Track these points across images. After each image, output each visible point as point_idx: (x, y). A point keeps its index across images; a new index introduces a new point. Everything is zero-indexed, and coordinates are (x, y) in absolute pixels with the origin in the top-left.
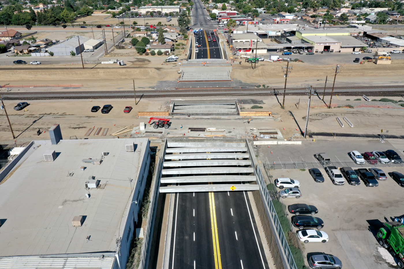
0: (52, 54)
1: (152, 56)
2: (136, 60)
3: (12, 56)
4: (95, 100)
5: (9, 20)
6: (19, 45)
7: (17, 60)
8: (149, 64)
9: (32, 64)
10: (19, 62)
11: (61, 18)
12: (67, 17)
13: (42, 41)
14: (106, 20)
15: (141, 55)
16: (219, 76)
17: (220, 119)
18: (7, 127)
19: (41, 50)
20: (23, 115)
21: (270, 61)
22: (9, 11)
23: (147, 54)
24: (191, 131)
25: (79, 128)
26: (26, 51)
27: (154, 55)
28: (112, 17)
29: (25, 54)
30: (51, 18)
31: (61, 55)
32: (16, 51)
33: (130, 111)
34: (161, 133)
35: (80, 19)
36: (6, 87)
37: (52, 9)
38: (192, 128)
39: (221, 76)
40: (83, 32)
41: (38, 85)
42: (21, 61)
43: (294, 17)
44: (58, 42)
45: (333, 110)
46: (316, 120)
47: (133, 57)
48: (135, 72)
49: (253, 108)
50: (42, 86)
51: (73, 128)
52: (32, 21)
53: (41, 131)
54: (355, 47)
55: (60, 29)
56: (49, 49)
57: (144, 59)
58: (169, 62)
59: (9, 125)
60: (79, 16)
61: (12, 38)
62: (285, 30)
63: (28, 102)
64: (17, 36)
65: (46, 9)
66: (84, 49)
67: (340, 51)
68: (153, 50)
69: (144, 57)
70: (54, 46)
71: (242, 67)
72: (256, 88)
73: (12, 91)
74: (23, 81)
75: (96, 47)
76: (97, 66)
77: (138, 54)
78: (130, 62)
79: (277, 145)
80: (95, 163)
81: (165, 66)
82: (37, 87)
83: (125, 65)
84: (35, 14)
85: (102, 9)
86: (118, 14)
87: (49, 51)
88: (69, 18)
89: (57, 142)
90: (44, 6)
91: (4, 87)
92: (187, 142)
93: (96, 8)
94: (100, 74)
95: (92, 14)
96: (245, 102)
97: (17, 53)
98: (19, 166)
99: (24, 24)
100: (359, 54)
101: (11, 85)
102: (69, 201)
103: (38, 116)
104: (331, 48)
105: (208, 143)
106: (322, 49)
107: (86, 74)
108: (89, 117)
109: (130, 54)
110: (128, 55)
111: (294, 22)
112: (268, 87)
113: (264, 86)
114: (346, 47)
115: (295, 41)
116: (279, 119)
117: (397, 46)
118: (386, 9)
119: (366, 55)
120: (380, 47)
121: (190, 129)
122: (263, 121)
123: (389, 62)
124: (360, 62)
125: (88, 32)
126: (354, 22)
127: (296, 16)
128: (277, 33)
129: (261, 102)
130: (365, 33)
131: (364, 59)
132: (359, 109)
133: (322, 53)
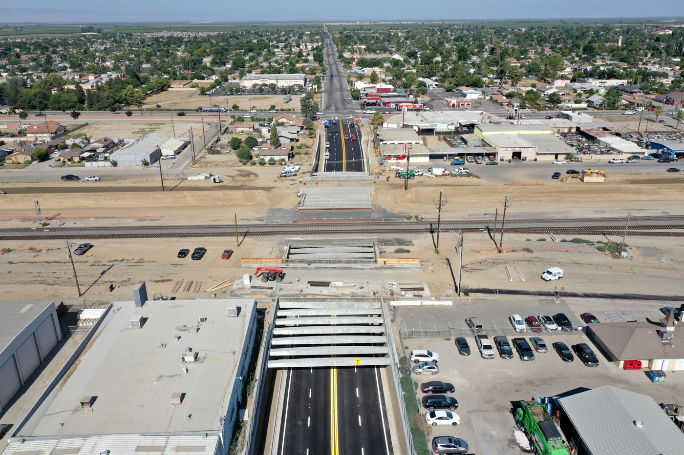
0: (115, 164)
1: (261, 167)
2: (238, 173)
3: (56, 166)
5: (45, 102)
6: (66, 147)
7: (65, 175)
8: (256, 180)
9: (88, 180)
10: (69, 178)
11: (123, 98)
13: (99, 141)
14: (190, 100)
15: (245, 164)
17: (350, 268)
19: (98, 157)
20: (87, 262)
21: (431, 176)
22: (43, 89)
23: (254, 164)
24: (311, 285)
25: (163, 281)
26: (76, 159)
27: (264, 165)
28: (199, 95)
29: (75, 163)
30: (107, 99)
31: (128, 164)
32: (62, 160)
33: (230, 256)
34: (271, 289)
35: (150, 98)
36: (57, 219)
37: (109, 85)
38: (313, 282)
40: (157, 122)
42: (72, 175)
43: (479, 95)
44: (121, 142)
45: (505, 255)
46: (478, 270)
47: (233, 168)
48: (237, 196)
49: (396, 252)
50: (106, 218)
51: (155, 281)
52: (78, 104)
53: (114, 285)
54: (558, 154)
55: (121, 117)
56: (111, 156)
57: (248, 171)
60: (148, 92)
61: (53, 135)
62: (460, 121)
63: (92, 242)
64: (60, 131)
65: (99, 84)
67: (536, 160)
68: (262, 157)
70: (117, 151)
71: (390, 185)
72: (406, 220)
73: (66, 226)
74: (79, 209)
75: (178, 151)
77: (241, 164)
78: (229, 176)
79: (421, 306)
80: (191, 331)
81: (279, 184)
82: (99, 218)
83: (222, 182)
84: (83, 92)
85: (184, 78)
86: (209, 90)
87: (111, 160)
88: (135, 98)
89: (143, 303)
90: (96, 78)
91: (54, 218)
92: (305, 301)
93: (174, 77)
94: (187, 199)
96: (387, 243)
97: (65, 162)
98: (100, 335)
99: (67, 109)
100: (564, 163)
101: (63, 215)
102: (164, 376)
103: (107, 264)
104: (523, 155)
106: (509, 156)
107: (167, 198)
108: (176, 264)
109: (229, 163)
110: (226, 164)
111: (479, 105)
112: (422, 218)
113: (416, 217)
114: (545, 154)
115: (473, 142)
116: (430, 268)
117: (619, 152)
118: (625, 82)
119: (574, 166)
120: (595, 152)
121: (309, 282)
122: (407, 272)
123: (601, 179)
124: (560, 178)
125: (165, 122)
126: (570, 105)
127: (484, 93)
128: (449, 127)
129: (409, 243)
130: (578, 129)
131: (568, 173)
132: (540, 255)
133: (510, 161)
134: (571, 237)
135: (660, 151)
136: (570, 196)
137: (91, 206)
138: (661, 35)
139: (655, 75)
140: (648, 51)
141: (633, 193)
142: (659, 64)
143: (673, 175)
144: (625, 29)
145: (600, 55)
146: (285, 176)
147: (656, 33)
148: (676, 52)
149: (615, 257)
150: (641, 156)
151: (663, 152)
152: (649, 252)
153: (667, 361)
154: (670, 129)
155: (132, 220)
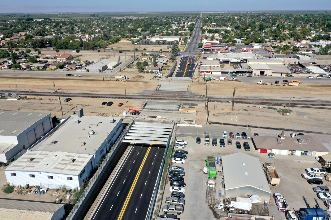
0: (88, 71)
1: (147, 74)
2: (136, 76)
3: (66, 71)
4: (105, 99)
5: (67, 46)
6: (71, 64)
7: (68, 74)
8: (143, 79)
9: (76, 76)
10: (69, 75)
11: (98, 45)
12: (102, 44)
13: (84, 62)
14: (127, 46)
15: (140, 73)
16: (181, 88)
17: (167, 112)
18: (60, 110)
19: (82, 68)
20: (68, 104)
21: (219, 80)
22: (67, 40)
23: (144, 73)
24: (149, 117)
25: (94, 112)
26: (74, 68)
27: (148, 73)
28: (132, 44)
29: (73, 70)
30: (92, 45)
31: (93, 71)
32: (68, 68)
33: (122, 105)
34: (134, 117)
35: (110, 45)
36: (61, 90)
37: (94, 39)
38: (150, 116)
39: (182, 88)
40: (110, 55)
41: (77, 89)
42: (70, 74)
43: (260, 47)
44: (93, 62)
45: (235, 111)
46: (220, 116)
47: (135, 74)
48: (131, 84)
49: (189, 108)
50: (79, 90)
51: (91, 112)
52: (80, 47)
53: (75, 113)
54: (282, 73)
55: (96, 53)
56: (87, 67)
57: (141, 76)
58: (155, 78)
59: (61, 109)
60: (110, 43)
61: (67, 59)
62: (243, 58)
63: (71, 98)
64: (70, 58)
65: (89, 39)
66: (107, 68)
67: (271, 75)
68: (148, 70)
69: (142, 74)
70: (90, 66)
71: (199, 83)
72: (199, 97)
73: (64, 92)
74: (70, 86)
75: (115, 67)
76: (112, 79)
77: (139, 72)
78: (132, 77)
79: (190, 126)
80: (95, 126)
81: (152, 81)
82: (77, 90)
83: (129, 79)
84: (83, 42)
85: (127, 37)
86: (136, 42)
87: (87, 69)
88: (104, 45)
89: (81, 116)
90: (89, 36)
91: (60, 89)
92: (144, 122)
93: (123, 36)
94: (112, 84)
95: (120, 42)
96: (186, 104)
97: (69, 69)
98: (64, 125)
99: (75, 49)
100: (284, 77)
101: (63, 88)
102: (81, 138)
103: (75, 105)
104: (265, 73)
105: (155, 123)
106: (259, 73)
107: (104, 84)
108: (100, 107)
109: (134, 72)
110: (132, 72)
111: (257, 51)
112: (206, 96)
113: (204, 96)
114: (276, 73)
115: (245, 67)
116: (200, 114)
117: (313, 73)
119: (288, 78)
120: (302, 73)
122: (190, 115)
123: (297, 84)
126: (303, 52)
127: (263, 46)
128: (237, 60)
129: (196, 105)
130: (299, 63)
131: (283, 81)
132: (250, 112)
133: (258, 76)
134: (267, 106)
136: (277, 90)
141: (308, 90)
149: (283, 115)
150: (324, 75)
155: (89, 91)
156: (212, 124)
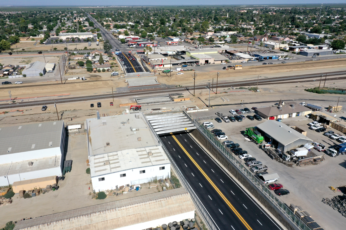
0: (25, 76)
2: (90, 76)
7: (3, 82)
9: (17, 83)
10: (6, 83)
12: (5, 45)
15: (91, 72)
17: (165, 104)
19: (13, 74)
21: (177, 71)
23: (95, 72)
27: (101, 72)
28: (40, 44)
31: (32, 76)
38: (154, 109)
39: (152, 82)
41: (40, 96)
45: (218, 95)
46: (212, 100)
47: (87, 74)
49: (178, 97)
50: (43, 97)
54: (222, 60)
60: (11, 43)
62: (178, 50)
67: (214, 63)
68: (99, 68)
71: (162, 76)
72: (175, 87)
76: (67, 82)
78: (87, 77)
79: (198, 111)
80: (127, 123)
86: (44, 41)
87: (23, 74)
93: (18, 35)
98: (89, 129)
100: (225, 64)
102: (129, 135)
104: (209, 62)
106: (204, 62)
108: (92, 109)
111: (181, 44)
112: (182, 86)
113: (179, 86)
114: (217, 61)
115: (187, 58)
116: (194, 101)
117: (244, 58)
118: (236, 32)
119: (229, 64)
120: (235, 59)
121: (152, 109)
122: (187, 103)
123: (241, 68)
124: (226, 69)
125: (33, 57)
126: (218, 42)
127: (180, 39)
128: (173, 53)
129: (181, 94)
130: (226, 51)
131: (228, 67)
132: (230, 93)
133: (204, 64)
134: (238, 87)
135: (258, 57)
137: (31, 93)
138: (243, 13)
139: (247, 29)
140: (240, 19)
141: (254, 72)
142: (246, 25)
143: (265, 65)
144: (228, 10)
145: (221, 21)
146: (114, 76)
147: (240, 11)
148: (251, 20)
149: (255, 92)
150: (252, 60)
151: (259, 58)
152: (265, 89)
153: (282, 116)
154: (258, 50)
155: (56, 97)
156: (213, 107)
